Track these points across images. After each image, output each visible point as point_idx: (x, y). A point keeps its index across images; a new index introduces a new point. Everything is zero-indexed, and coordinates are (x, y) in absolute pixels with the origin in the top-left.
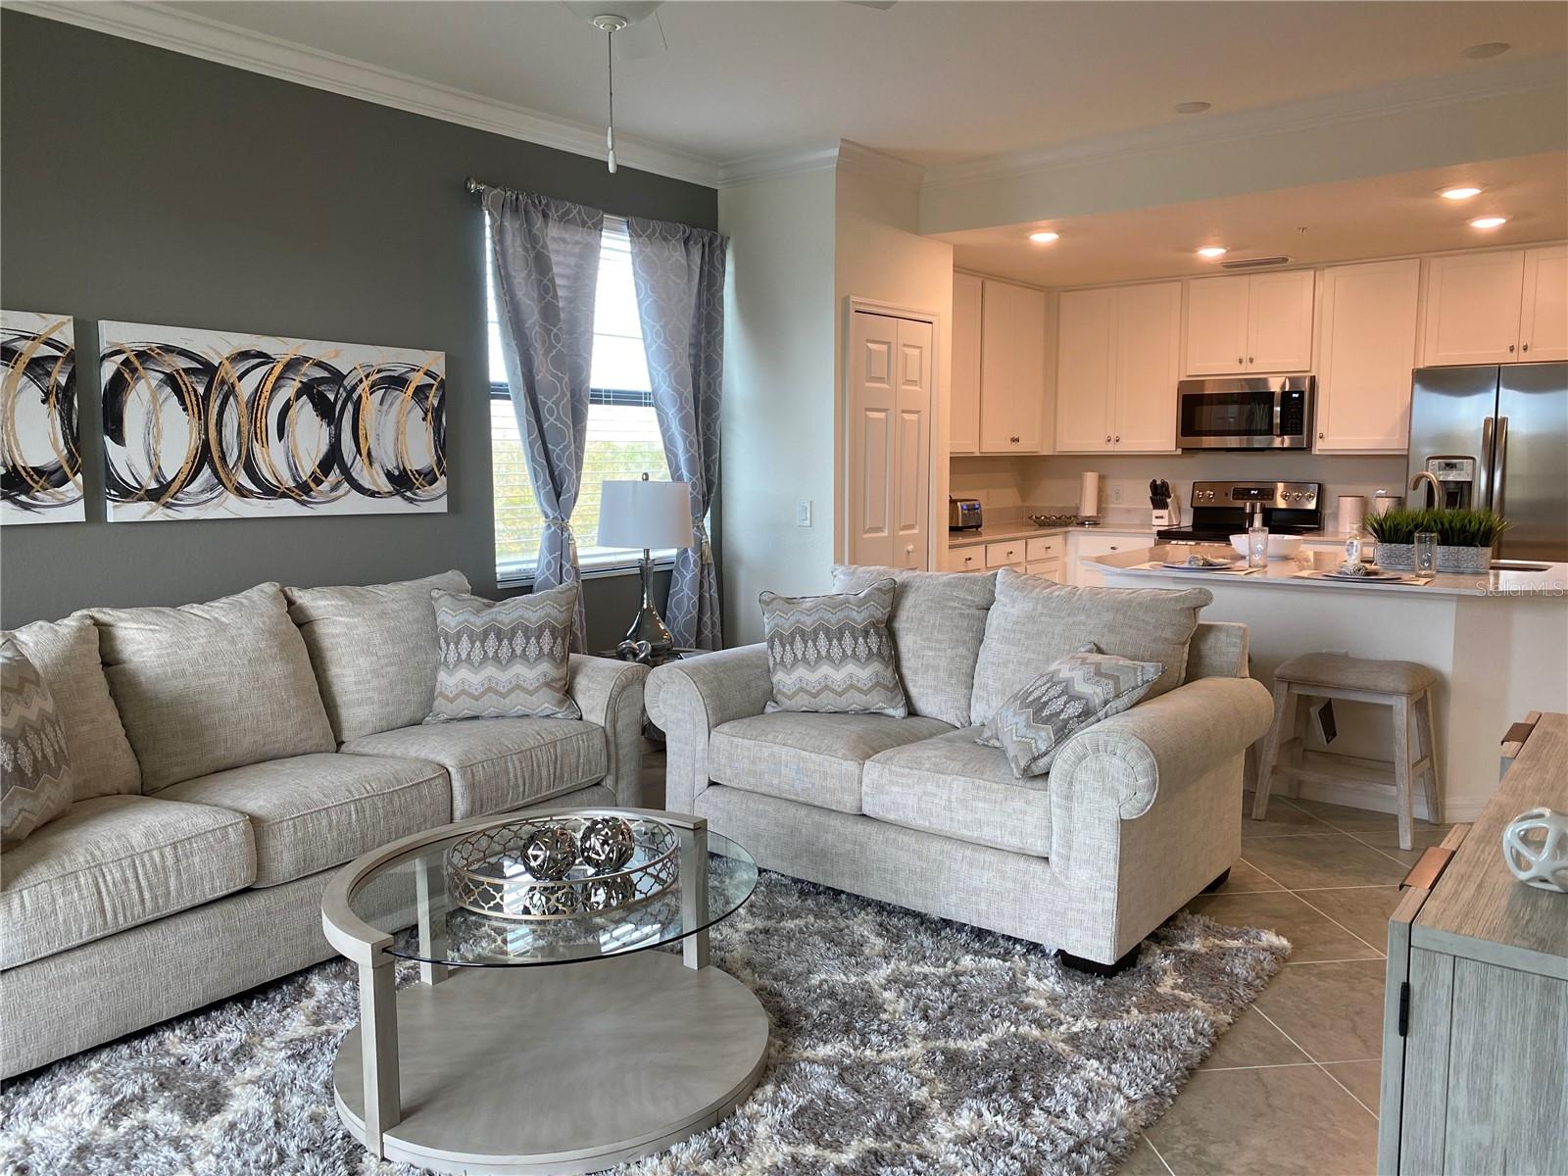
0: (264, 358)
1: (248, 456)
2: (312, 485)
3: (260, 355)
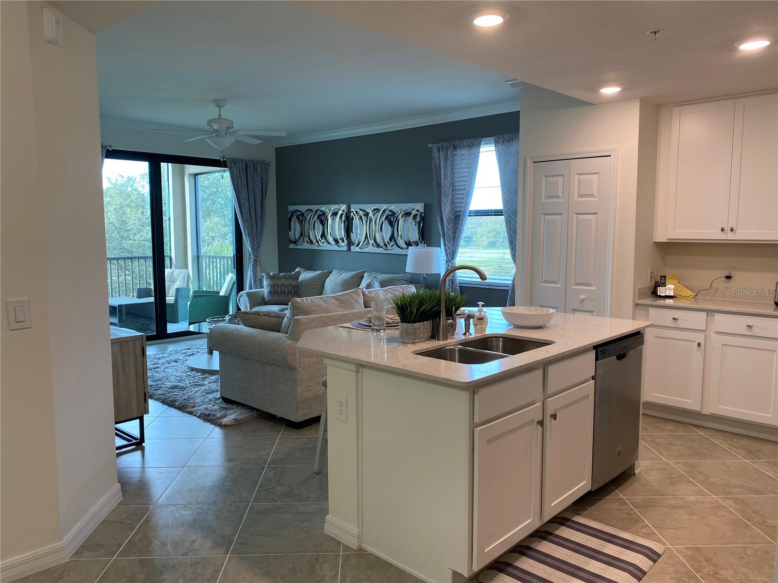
1: (374, 237)
2: (388, 245)
3: (378, 209)
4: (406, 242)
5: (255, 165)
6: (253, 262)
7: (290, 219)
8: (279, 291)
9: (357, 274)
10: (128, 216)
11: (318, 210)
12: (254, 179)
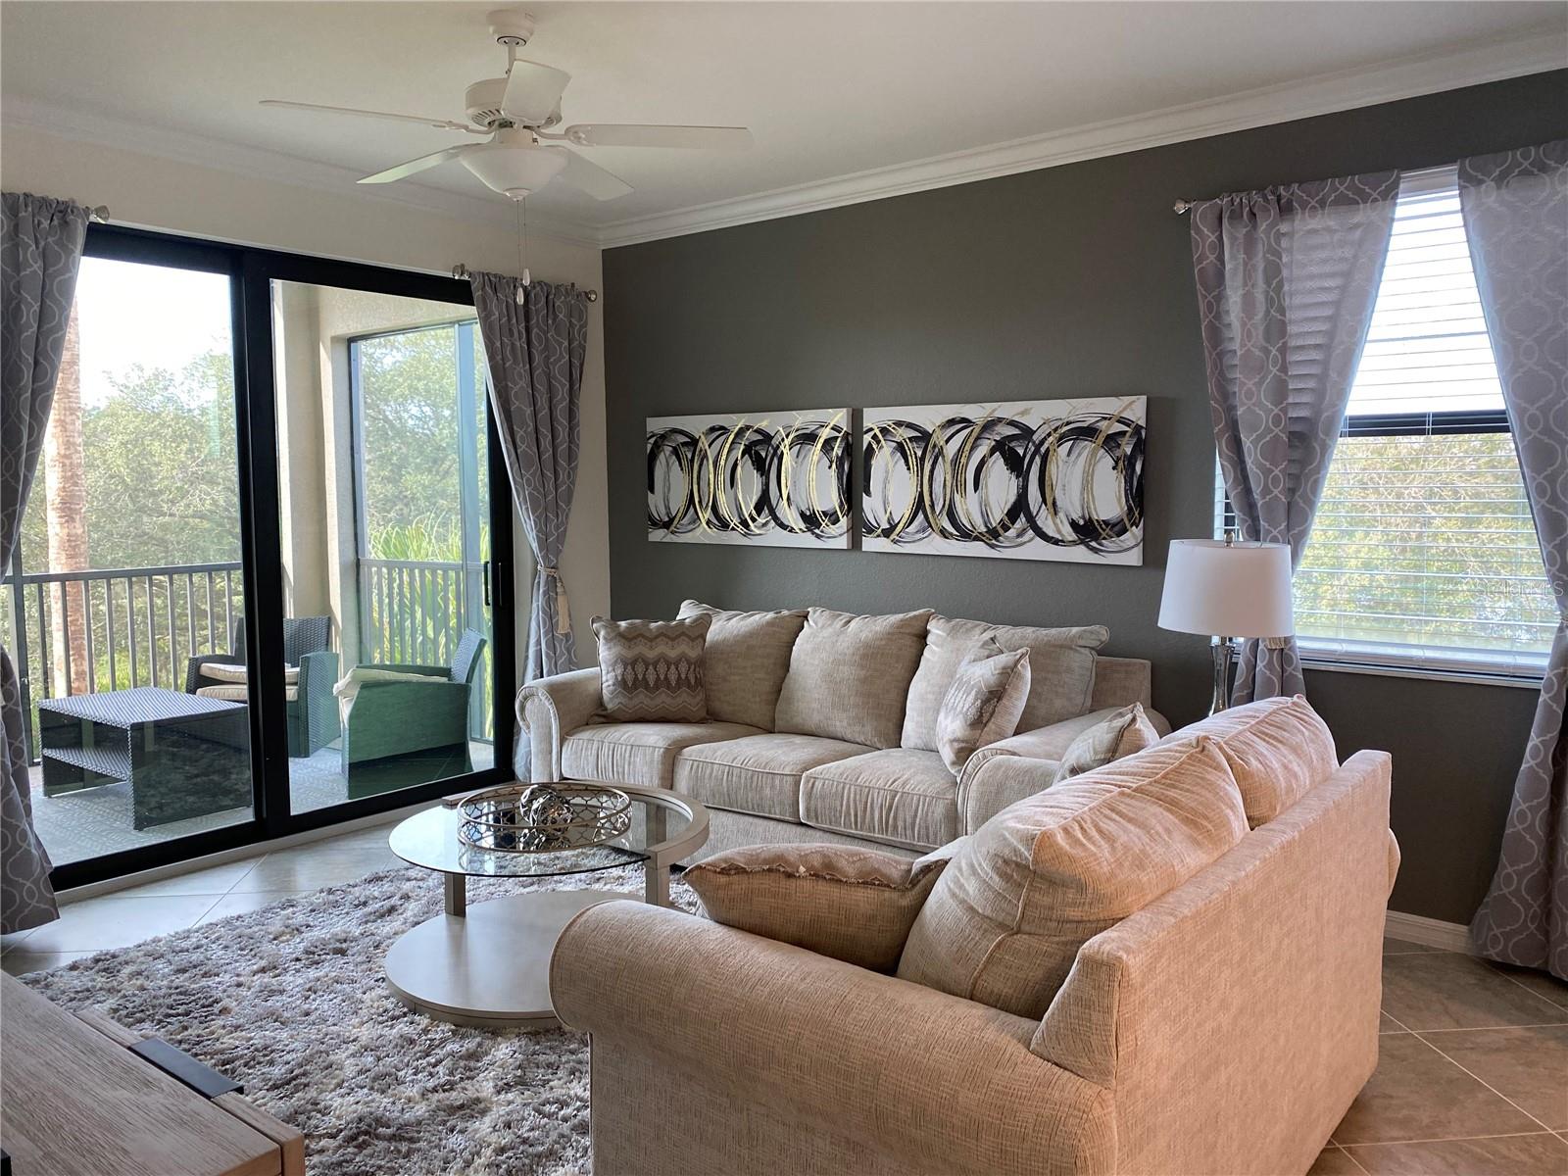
0: (966, 422)
1: (950, 505)
2: (1001, 531)
3: (964, 420)
4: (1074, 524)
5: (551, 297)
6: (547, 582)
7: (652, 458)
8: (651, 679)
9: (903, 624)
10: (157, 459)
11: (748, 428)
12: (547, 339)
